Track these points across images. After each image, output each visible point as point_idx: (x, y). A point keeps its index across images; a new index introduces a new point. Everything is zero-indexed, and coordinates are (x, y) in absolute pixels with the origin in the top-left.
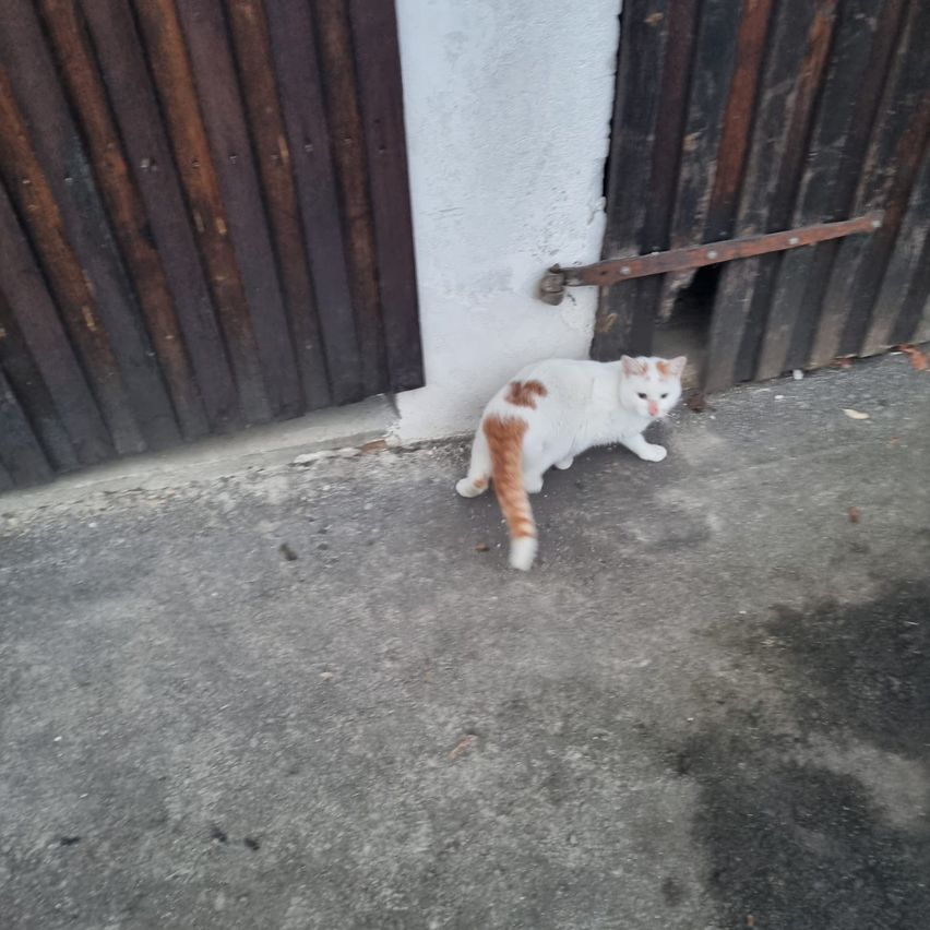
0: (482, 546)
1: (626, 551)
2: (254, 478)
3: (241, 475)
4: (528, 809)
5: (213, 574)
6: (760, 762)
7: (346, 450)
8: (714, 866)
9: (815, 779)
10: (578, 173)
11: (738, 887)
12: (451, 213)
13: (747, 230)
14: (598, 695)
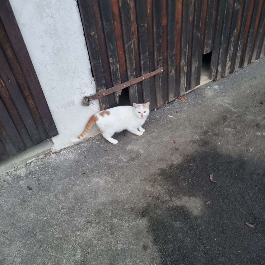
0: (83, 173)
1: (121, 164)
2: (16, 170)
3: (12, 170)
4: (106, 238)
5: (9, 200)
6: (161, 209)
7: (41, 156)
8: (154, 238)
9: (175, 209)
10: (85, 73)
11: (161, 241)
12: (54, 89)
13: (132, 78)
14: (119, 203)
